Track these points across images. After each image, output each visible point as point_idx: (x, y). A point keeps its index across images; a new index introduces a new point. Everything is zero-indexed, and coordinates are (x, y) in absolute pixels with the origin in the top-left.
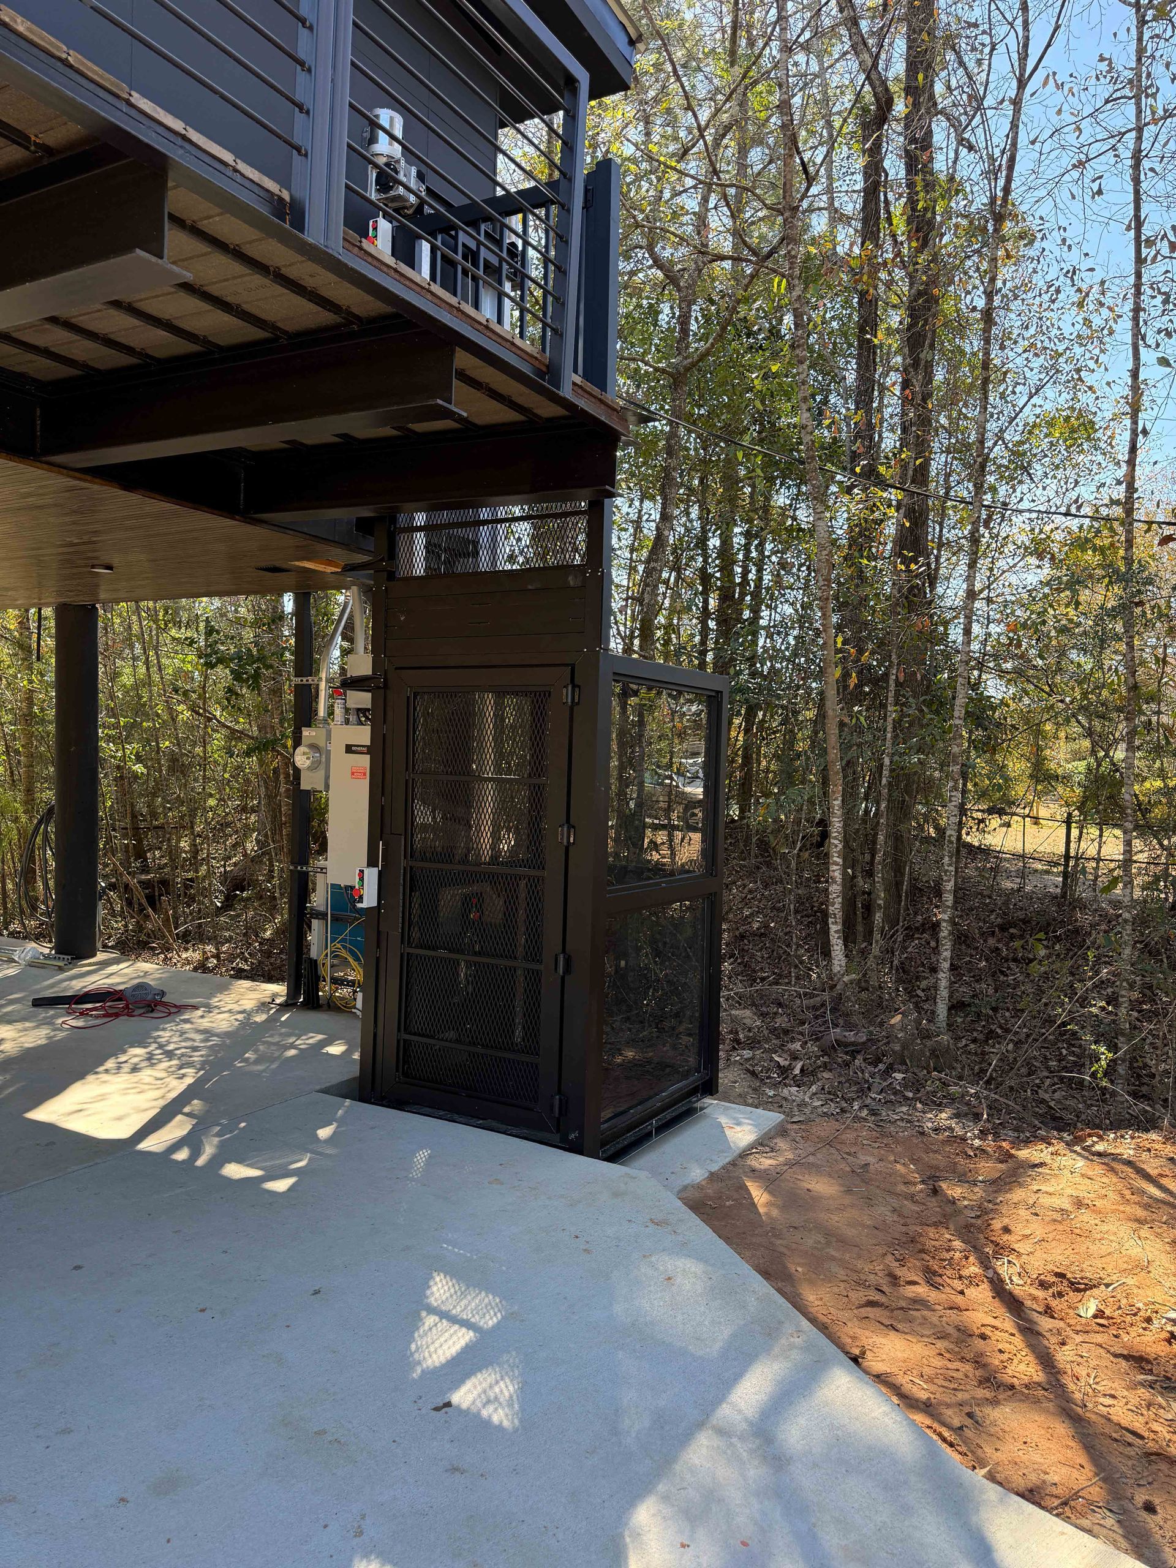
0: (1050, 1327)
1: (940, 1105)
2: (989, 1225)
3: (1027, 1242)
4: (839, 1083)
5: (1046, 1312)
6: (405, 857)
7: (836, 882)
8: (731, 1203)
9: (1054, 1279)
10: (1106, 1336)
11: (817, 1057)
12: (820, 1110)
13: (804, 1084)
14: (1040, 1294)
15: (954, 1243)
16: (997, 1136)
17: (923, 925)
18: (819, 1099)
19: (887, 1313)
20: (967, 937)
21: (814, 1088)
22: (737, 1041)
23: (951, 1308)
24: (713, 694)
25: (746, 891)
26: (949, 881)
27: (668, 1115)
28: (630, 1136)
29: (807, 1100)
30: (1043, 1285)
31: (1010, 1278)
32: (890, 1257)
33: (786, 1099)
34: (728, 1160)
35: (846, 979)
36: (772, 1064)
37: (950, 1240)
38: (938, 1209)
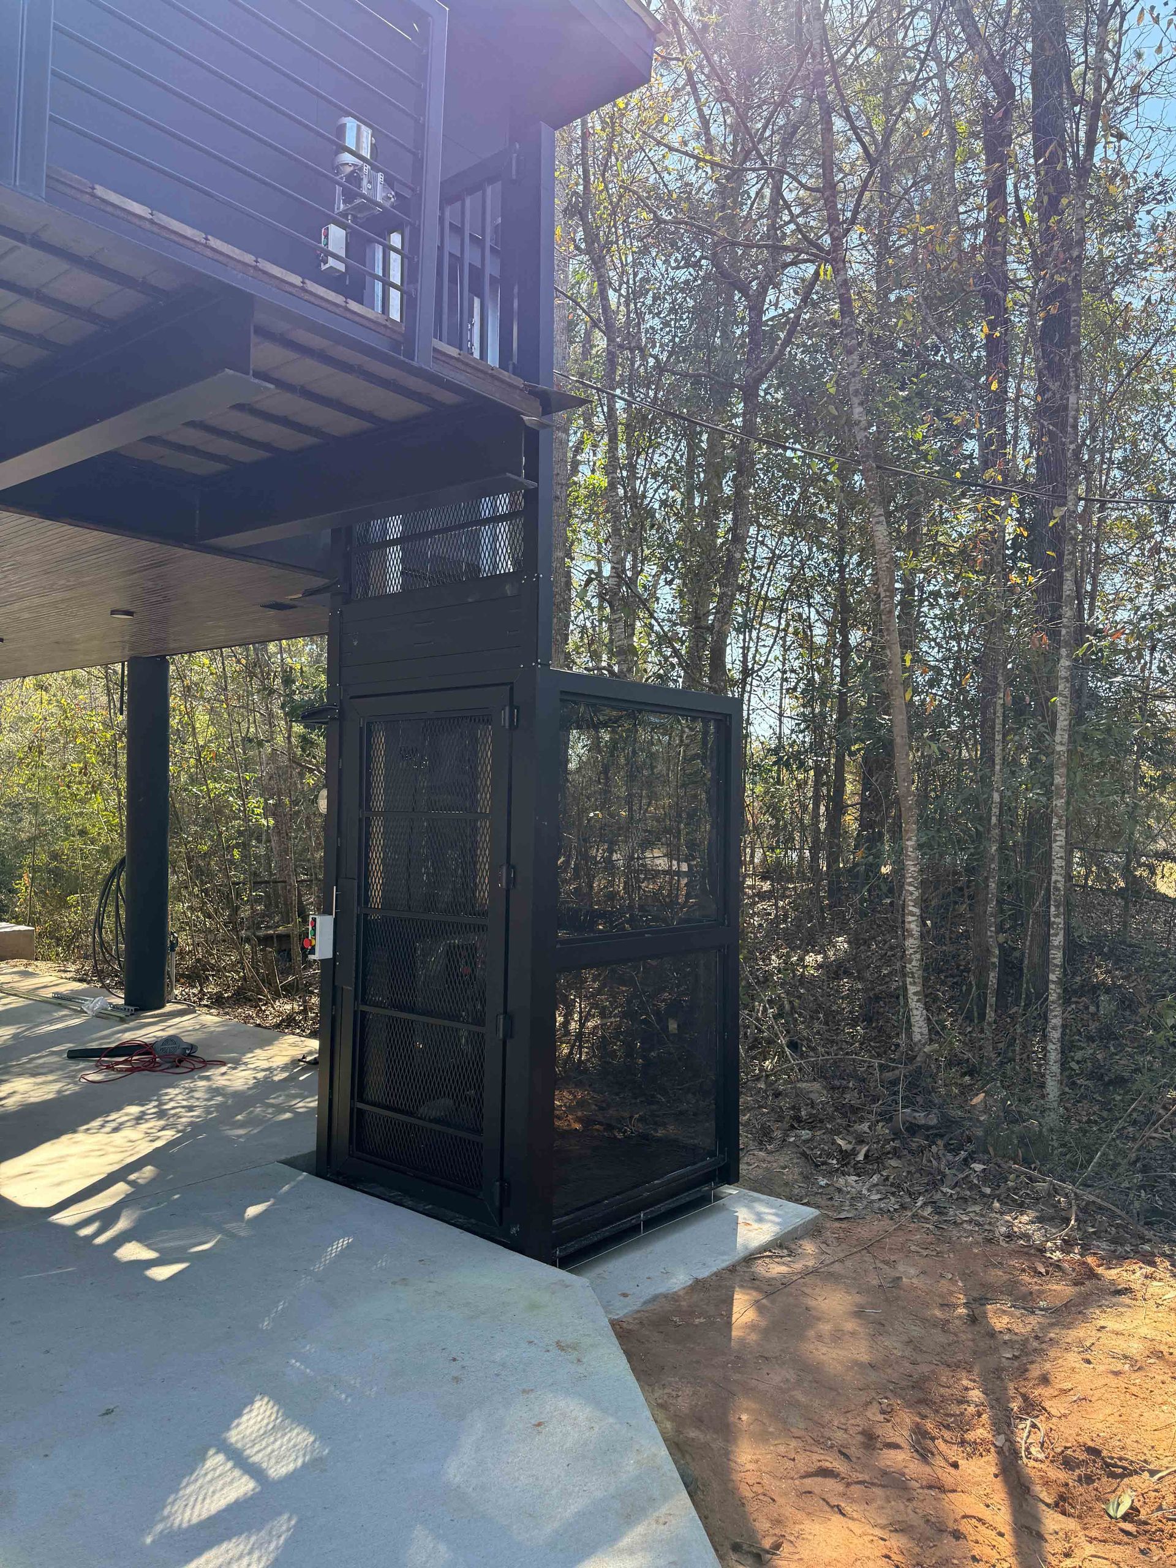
0: (1057, 1527)
1: (1021, 1205)
2: (1027, 1370)
3: (1063, 1398)
4: (909, 1172)
5: (1057, 1505)
6: (359, 904)
7: (912, 935)
8: (702, 1320)
9: (1083, 1456)
10: (1129, 1550)
11: (887, 1142)
12: (876, 1205)
13: (866, 1173)
14: (1058, 1474)
15: (971, 1393)
16: (1085, 1249)
17: (1083, 986)
18: (878, 1192)
19: (840, 1487)
20: (1131, 1001)
21: (875, 1179)
22: (798, 1119)
23: (930, 1487)
24: (719, 717)
25: (886, 947)
26: (1056, 935)
27: (663, 1207)
28: (607, 1231)
29: (865, 1192)
30: (1068, 1463)
31: (1027, 1449)
32: (875, 1407)
33: (839, 1190)
34: (724, 1265)
35: (927, 1049)
36: (834, 1147)
37: (967, 1389)
38: (970, 1343)
